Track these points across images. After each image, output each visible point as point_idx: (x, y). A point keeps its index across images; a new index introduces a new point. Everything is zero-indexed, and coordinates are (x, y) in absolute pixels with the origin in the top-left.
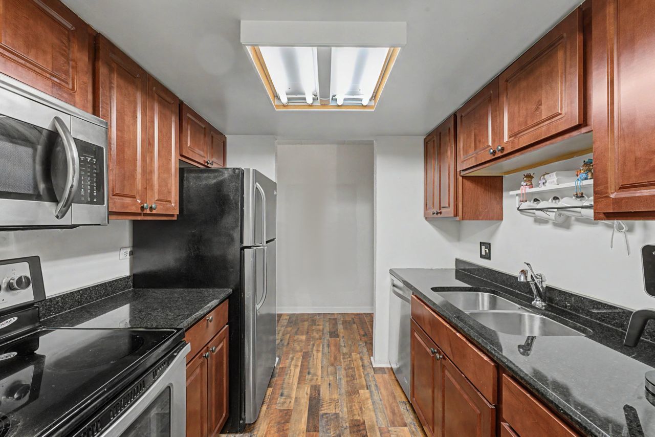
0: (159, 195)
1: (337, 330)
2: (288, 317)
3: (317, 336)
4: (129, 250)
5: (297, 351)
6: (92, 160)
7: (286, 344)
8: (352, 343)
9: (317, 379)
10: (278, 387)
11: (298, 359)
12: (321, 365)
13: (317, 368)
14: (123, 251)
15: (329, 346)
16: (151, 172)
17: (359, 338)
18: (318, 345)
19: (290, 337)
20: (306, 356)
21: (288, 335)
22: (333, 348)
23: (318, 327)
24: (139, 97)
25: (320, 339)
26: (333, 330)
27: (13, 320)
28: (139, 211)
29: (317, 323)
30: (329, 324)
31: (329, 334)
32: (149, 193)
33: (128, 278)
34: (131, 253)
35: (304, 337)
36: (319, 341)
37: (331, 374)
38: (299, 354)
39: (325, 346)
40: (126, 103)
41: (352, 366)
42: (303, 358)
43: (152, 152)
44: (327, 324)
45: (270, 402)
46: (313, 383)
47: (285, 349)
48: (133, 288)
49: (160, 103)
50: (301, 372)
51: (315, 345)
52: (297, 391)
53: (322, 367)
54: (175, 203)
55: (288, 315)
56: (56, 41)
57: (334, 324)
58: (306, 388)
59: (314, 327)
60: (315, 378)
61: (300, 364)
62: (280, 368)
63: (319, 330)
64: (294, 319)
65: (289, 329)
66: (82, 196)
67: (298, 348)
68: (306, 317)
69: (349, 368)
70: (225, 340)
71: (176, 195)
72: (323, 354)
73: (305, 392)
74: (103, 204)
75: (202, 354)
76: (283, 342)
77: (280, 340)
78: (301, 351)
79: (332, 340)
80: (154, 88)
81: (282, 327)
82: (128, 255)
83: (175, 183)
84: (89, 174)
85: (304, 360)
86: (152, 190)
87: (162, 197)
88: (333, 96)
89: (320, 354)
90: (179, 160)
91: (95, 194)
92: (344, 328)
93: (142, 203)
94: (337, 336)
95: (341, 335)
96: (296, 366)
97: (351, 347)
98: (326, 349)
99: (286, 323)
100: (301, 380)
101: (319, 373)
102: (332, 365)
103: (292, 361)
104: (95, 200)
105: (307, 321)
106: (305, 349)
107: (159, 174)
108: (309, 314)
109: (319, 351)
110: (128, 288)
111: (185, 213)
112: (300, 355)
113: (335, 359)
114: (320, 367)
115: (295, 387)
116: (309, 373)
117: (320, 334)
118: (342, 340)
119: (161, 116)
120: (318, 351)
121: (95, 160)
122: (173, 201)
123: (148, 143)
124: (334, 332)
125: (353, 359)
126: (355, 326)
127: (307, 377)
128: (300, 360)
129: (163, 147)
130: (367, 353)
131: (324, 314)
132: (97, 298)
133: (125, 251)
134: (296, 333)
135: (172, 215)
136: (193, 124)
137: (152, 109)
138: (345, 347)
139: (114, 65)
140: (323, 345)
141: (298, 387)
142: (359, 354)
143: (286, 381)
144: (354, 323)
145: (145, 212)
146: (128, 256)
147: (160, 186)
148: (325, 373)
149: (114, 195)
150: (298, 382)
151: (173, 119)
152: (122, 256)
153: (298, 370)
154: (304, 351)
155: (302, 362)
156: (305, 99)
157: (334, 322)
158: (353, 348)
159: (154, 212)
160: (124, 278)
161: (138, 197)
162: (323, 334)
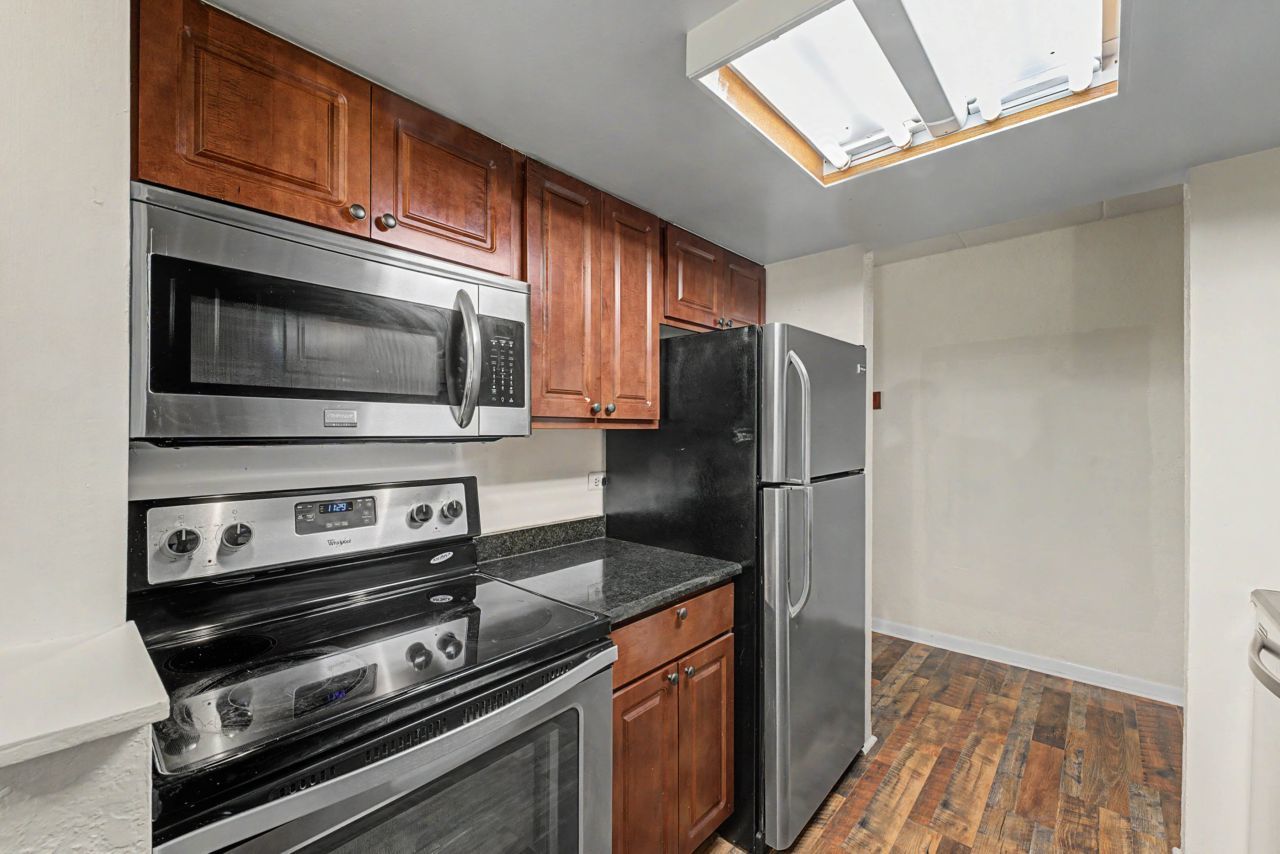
0: (622, 388)
1: (1065, 728)
2: (925, 655)
3: (995, 722)
4: (601, 477)
5: (928, 741)
6: (507, 343)
7: (903, 713)
8: (1111, 779)
9: (965, 829)
10: (859, 802)
11: (925, 758)
12: (985, 800)
13: (970, 801)
14: (593, 478)
15: (1024, 758)
16: (610, 351)
17: (1140, 775)
18: (993, 747)
19: (918, 700)
20: (948, 759)
21: (915, 695)
22: (1035, 769)
23: (1004, 701)
24: (588, 235)
25: (1003, 731)
26: (1052, 723)
27: (449, 555)
28: (588, 415)
29: (1003, 691)
30: (1042, 703)
31: (1033, 727)
32: (605, 384)
33: (599, 519)
34: (604, 482)
35: (955, 713)
36: (998, 737)
37: (1012, 837)
38: (932, 748)
39: (1013, 757)
40: (566, 249)
41: (1094, 843)
42: (939, 763)
43: (611, 317)
44: (1035, 702)
45: (833, 824)
46: (952, 834)
47: (897, 724)
48: (607, 536)
49: (624, 235)
50: (924, 792)
51: (983, 741)
52: (901, 833)
53: (988, 805)
54: (653, 400)
55: (926, 648)
56: (470, 189)
57: (1058, 707)
58: (929, 837)
59: (992, 698)
60: (961, 824)
61: (926, 772)
62: (876, 762)
63: (1006, 710)
64: (941, 661)
65: (922, 681)
66: (494, 395)
67: (932, 734)
68: (974, 666)
69: (1079, 846)
70: (724, 660)
71: (654, 387)
72: (999, 774)
73: (924, 845)
74: (522, 406)
75: (667, 672)
76: (897, 706)
77: (890, 700)
78: (939, 742)
79: (1040, 750)
80: (614, 214)
81: (904, 671)
82: (600, 484)
83: (653, 367)
84: (503, 364)
85: (940, 768)
86: (612, 381)
87: (628, 392)
88: (968, 104)
89: (990, 772)
90: (661, 324)
91: (511, 392)
92: (1088, 727)
93: (592, 403)
94: (1060, 742)
95: (1073, 745)
96: (916, 774)
97: (1100, 789)
98: (1012, 764)
99: (918, 666)
100: (920, 811)
101: (977, 816)
102: (1023, 813)
103: (907, 758)
104: (511, 401)
105: (976, 676)
106: (950, 741)
107: (622, 353)
108: (984, 661)
109: (991, 761)
110: (598, 535)
111: (671, 416)
112: (933, 752)
113: (1037, 802)
114: (981, 804)
115: (900, 821)
116: (946, 805)
117: (1005, 718)
118: (1073, 758)
119: (625, 257)
120: (987, 760)
121: (511, 343)
122: (649, 396)
123: (604, 305)
124: (1054, 729)
125: (1101, 826)
126: (1133, 735)
127: (937, 811)
128: (931, 764)
129: (629, 309)
130: (1162, 828)
131: (1031, 671)
132: (555, 544)
133: (595, 477)
134: (938, 697)
135: (650, 422)
136: (689, 258)
137: (611, 249)
138: (1079, 782)
139: (548, 197)
140: (1006, 752)
141: (907, 825)
142: (1128, 820)
143: (882, 797)
144: (1134, 725)
145: (598, 416)
146: (601, 486)
147: (623, 373)
148: (992, 827)
149: (548, 392)
150: (912, 812)
151: (649, 257)
152: (592, 485)
153: (918, 786)
154: (945, 745)
155: (934, 770)
156: (888, 140)
157: (1057, 701)
158: (1106, 793)
159: (614, 416)
160: (593, 520)
161: (585, 393)
162: (1014, 722)
